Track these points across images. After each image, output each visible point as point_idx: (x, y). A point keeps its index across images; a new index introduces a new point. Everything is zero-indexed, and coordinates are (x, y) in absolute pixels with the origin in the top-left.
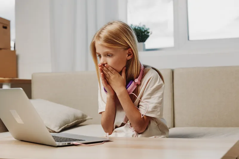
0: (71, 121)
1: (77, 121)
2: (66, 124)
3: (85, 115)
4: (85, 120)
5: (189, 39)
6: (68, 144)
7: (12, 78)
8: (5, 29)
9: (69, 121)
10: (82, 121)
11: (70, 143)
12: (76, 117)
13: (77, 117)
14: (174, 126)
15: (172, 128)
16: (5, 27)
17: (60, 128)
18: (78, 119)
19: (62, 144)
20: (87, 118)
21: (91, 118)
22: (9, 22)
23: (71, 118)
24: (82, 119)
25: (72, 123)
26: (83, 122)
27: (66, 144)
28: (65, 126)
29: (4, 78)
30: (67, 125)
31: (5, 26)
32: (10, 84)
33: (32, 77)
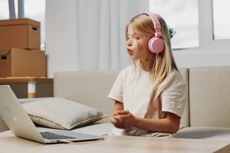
0: (85, 119)
1: (92, 120)
2: (79, 122)
3: (101, 114)
4: (101, 119)
5: (214, 39)
6: (57, 141)
7: (38, 77)
8: (34, 31)
9: (83, 118)
10: (97, 119)
11: (59, 141)
12: (91, 114)
13: (92, 116)
14: (189, 126)
15: (187, 127)
16: (35, 29)
17: (72, 125)
18: (93, 118)
19: (51, 141)
20: (103, 117)
21: (108, 116)
22: (39, 23)
23: (85, 116)
24: (98, 117)
25: (85, 121)
26: (99, 120)
27: (55, 141)
28: (77, 124)
29: (31, 76)
30: (81, 123)
31: (35, 27)
32: (35, 83)
33: (54, 76)
